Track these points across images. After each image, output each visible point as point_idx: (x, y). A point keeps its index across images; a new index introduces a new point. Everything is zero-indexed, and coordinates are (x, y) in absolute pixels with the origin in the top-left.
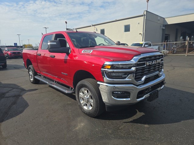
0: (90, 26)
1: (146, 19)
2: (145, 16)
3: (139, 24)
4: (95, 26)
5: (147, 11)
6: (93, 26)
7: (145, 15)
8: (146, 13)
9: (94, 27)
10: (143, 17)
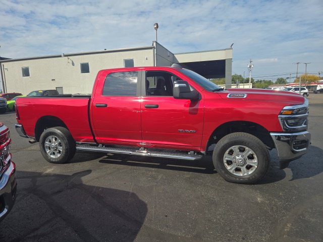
0: (60, 56)
1: (156, 54)
2: (155, 50)
3: (147, 59)
4: (69, 57)
5: (156, 42)
6: (65, 56)
7: (154, 47)
8: (156, 45)
9: (67, 58)
10: (152, 50)
